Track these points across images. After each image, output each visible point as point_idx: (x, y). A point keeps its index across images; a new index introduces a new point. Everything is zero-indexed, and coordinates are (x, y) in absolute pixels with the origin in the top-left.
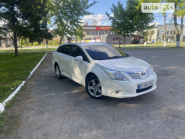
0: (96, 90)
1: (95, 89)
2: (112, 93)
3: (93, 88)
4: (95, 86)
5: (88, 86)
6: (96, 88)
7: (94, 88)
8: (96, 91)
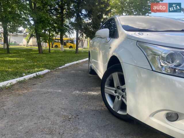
0: (120, 97)
1: (117, 94)
2: (152, 115)
3: (114, 92)
4: (118, 87)
5: (106, 86)
6: (120, 93)
7: (116, 92)
8: (120, 99)
